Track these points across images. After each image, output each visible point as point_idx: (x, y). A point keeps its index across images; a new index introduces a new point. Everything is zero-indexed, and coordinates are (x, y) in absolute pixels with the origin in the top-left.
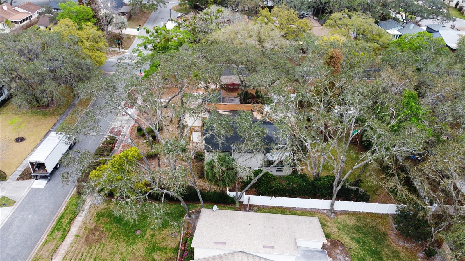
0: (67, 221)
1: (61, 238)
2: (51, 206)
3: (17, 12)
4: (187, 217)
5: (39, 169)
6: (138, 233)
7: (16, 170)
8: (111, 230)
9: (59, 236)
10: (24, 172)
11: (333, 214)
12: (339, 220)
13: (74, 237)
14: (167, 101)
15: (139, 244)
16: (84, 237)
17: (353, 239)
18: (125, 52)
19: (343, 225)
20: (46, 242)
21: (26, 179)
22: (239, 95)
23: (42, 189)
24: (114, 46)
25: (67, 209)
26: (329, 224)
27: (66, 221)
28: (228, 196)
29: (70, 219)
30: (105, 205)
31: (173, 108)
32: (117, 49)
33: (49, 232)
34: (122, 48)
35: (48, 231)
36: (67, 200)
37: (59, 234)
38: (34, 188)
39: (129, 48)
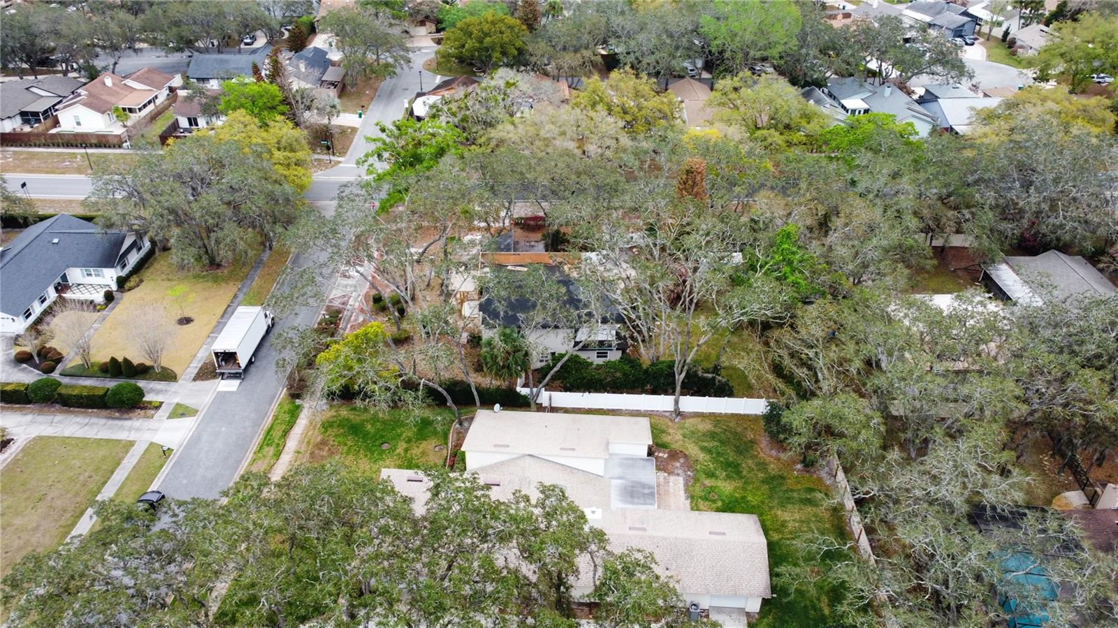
0: (280, 433)
1: (275, 455)
2: (253, 415)
3: (130, 90)
4: (458, 426)
5: (226, 363)
6: (385, 446)
7: (188, 367)
8: (346, 445)
9: (271, 453)
10: (201, 368)
11: (679, 417)
12: (687, 425)
13: (292, 453)
14: (421, 251)
15: (387, 460)
16: (308, 454)
17: (703, 449)
18: (340, 162)
19: (692, 432)
20: (254, 460)
21: (207, 379)
22: (544, 237)
23: (233, 392)
24: (319, 151)
25: (277, 419)
26: (671, 431)
27: (277, 434)
28: (518, 394)
29: (284, 431)
30: (333, 413)
31: (432, 261)
32: (325, 157)
33: (255, 448)
34: (334, 154)
35: (254, 446)
36: (274, 407)
37: (271, 450)
38: (222, 392)
39: (345, 153)
